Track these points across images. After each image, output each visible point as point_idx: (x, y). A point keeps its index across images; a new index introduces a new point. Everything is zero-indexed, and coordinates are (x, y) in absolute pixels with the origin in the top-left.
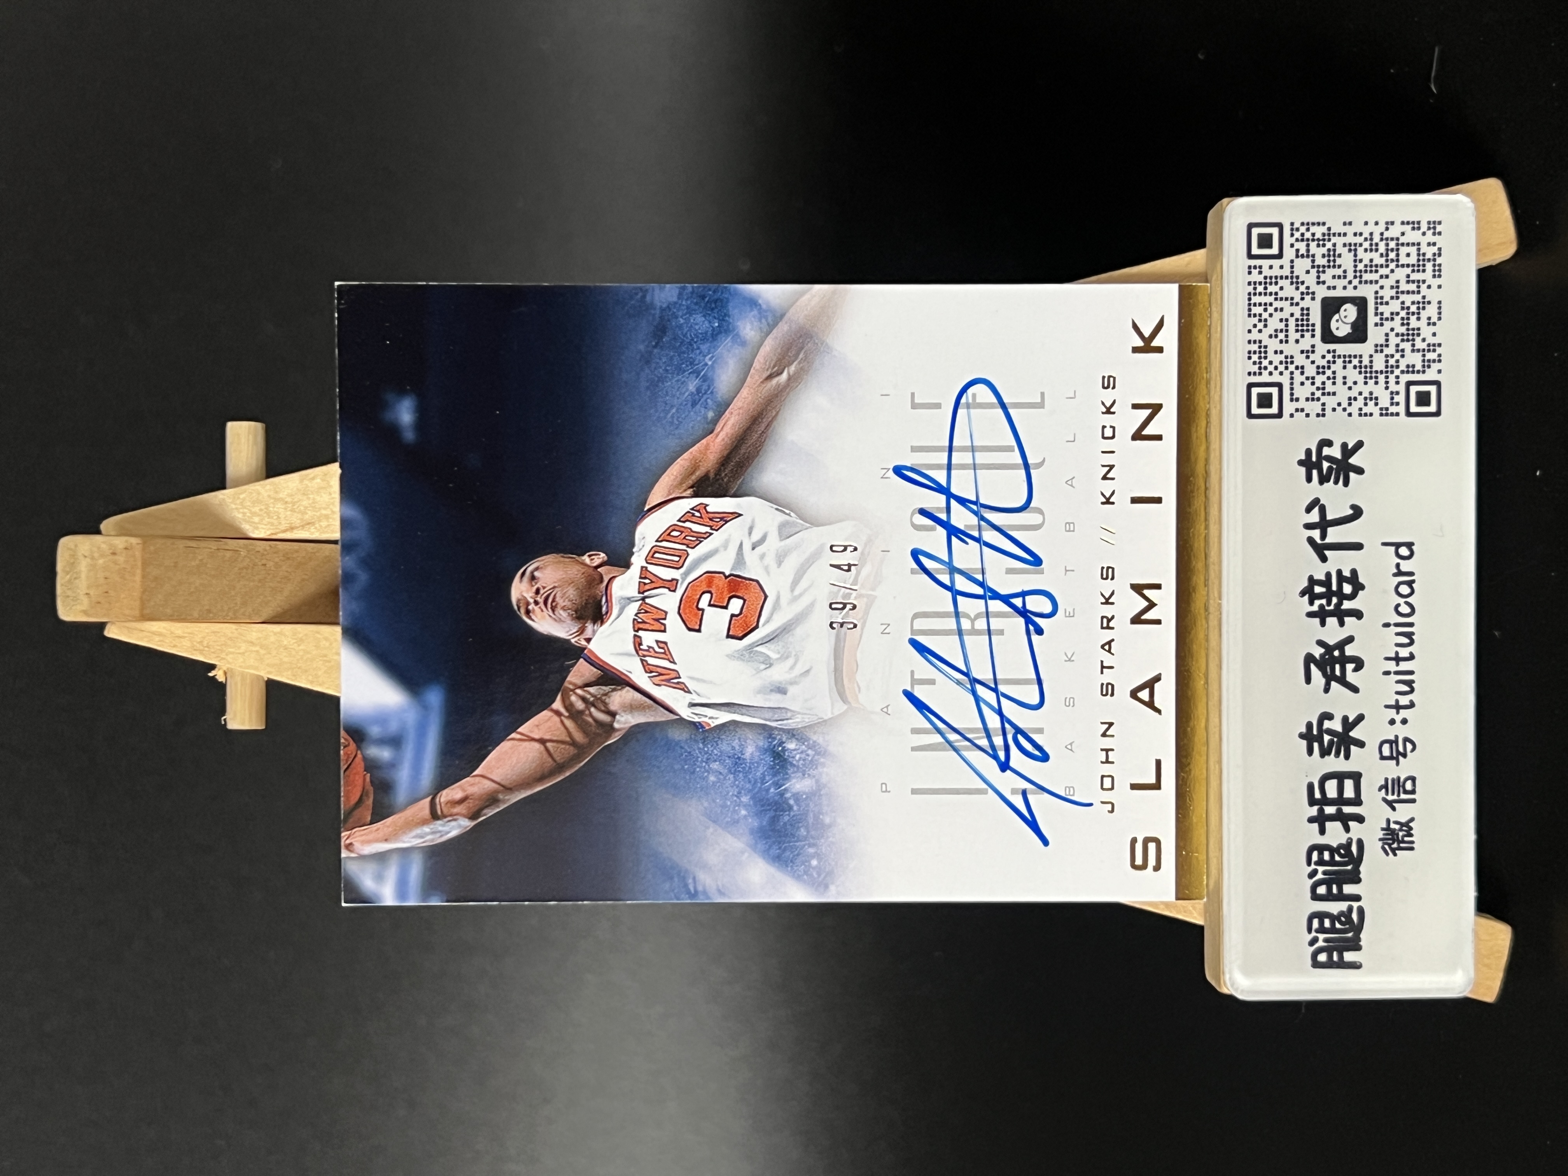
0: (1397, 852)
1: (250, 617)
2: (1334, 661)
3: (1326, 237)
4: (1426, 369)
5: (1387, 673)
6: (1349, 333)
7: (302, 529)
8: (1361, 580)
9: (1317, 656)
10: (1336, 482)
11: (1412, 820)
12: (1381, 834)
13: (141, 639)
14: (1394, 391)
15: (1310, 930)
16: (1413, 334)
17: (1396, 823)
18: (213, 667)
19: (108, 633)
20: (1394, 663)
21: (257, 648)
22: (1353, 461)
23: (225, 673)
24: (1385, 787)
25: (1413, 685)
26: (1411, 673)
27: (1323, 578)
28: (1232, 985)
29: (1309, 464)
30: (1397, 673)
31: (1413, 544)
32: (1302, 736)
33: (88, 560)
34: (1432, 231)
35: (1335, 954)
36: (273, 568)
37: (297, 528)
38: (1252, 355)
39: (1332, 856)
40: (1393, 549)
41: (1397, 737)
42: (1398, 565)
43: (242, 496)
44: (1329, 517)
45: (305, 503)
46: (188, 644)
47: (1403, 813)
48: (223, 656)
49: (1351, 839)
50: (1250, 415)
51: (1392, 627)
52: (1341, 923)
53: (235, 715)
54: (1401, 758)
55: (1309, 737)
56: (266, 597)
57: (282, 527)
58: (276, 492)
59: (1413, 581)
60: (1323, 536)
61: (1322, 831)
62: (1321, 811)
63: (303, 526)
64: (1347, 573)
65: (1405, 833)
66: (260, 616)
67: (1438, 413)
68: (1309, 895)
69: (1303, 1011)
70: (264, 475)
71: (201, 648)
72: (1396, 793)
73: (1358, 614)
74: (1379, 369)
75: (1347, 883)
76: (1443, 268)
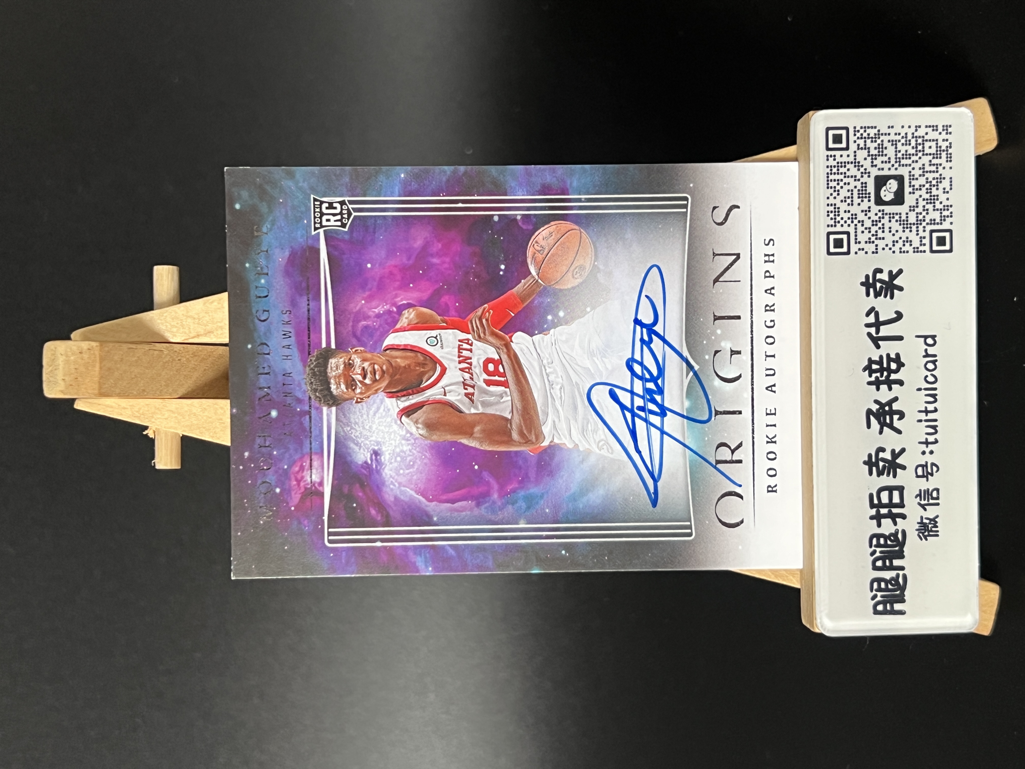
0: (927, 538)
1: (170, 394)
2: (885, 413)
3: (877, 136)
4: (943, 222)
5: (920, 421)
6: (892, 199)
7: (205, 336)
8: (902, 360)
9: (875, 411)
10: (885, 296)
11: (937, 517)
12: (917, 526)
13: (99, 410)
14: (923, 236)
15: (872, 590)
16: (934, 199)
17: (927, 519)
18: (146, 428)
19: (77, 406)
20: (924, 414)
21: (176, 415)
23: (154, 432)
24: (919, 495)
25: (937, 428)
26: (935, 420)
27: (877, 359)
28: (823, 627)
29: (867, 284)
30: (927, 421)
31: (935, 336)
32: (865, 463)
33: (64, 357)
34: (945, 131)
35: (888, 605)
36: (185, 362)
37: (201, 335)
38: (830, 213)
39: (886, 541)
40: (923, 339)
41: (927, 463)
42: (926, 350)
43: (165, 315)
44: (881, 319)
45: (207, 319)
46: (130, 413)
47: (931, 512)
48: (153, 420)
49: (898, 530)
50: (829, 253)
51: (923, 391)
52: (892, 585)
53: (161, 460)
54: (929, 476)
55: (870, 463)
56: (181, 381)
57: (192, 335)
58: (188, 312)
59: (936, 361)
60: (878, 332)
61: (879, 525)
62: (878, 512)
63: (206, 334)
64: (893, 356)
65: (932, 525)
66: (178, 394)
67: (951, 251)
68: (871, 567)
69: (868, 643)
70: (179, 300)
71: (139, 415)
72: (927, 499)
73: (901, 383)
74: (912, 223)
75: (895, 559)
76: (952, 155)
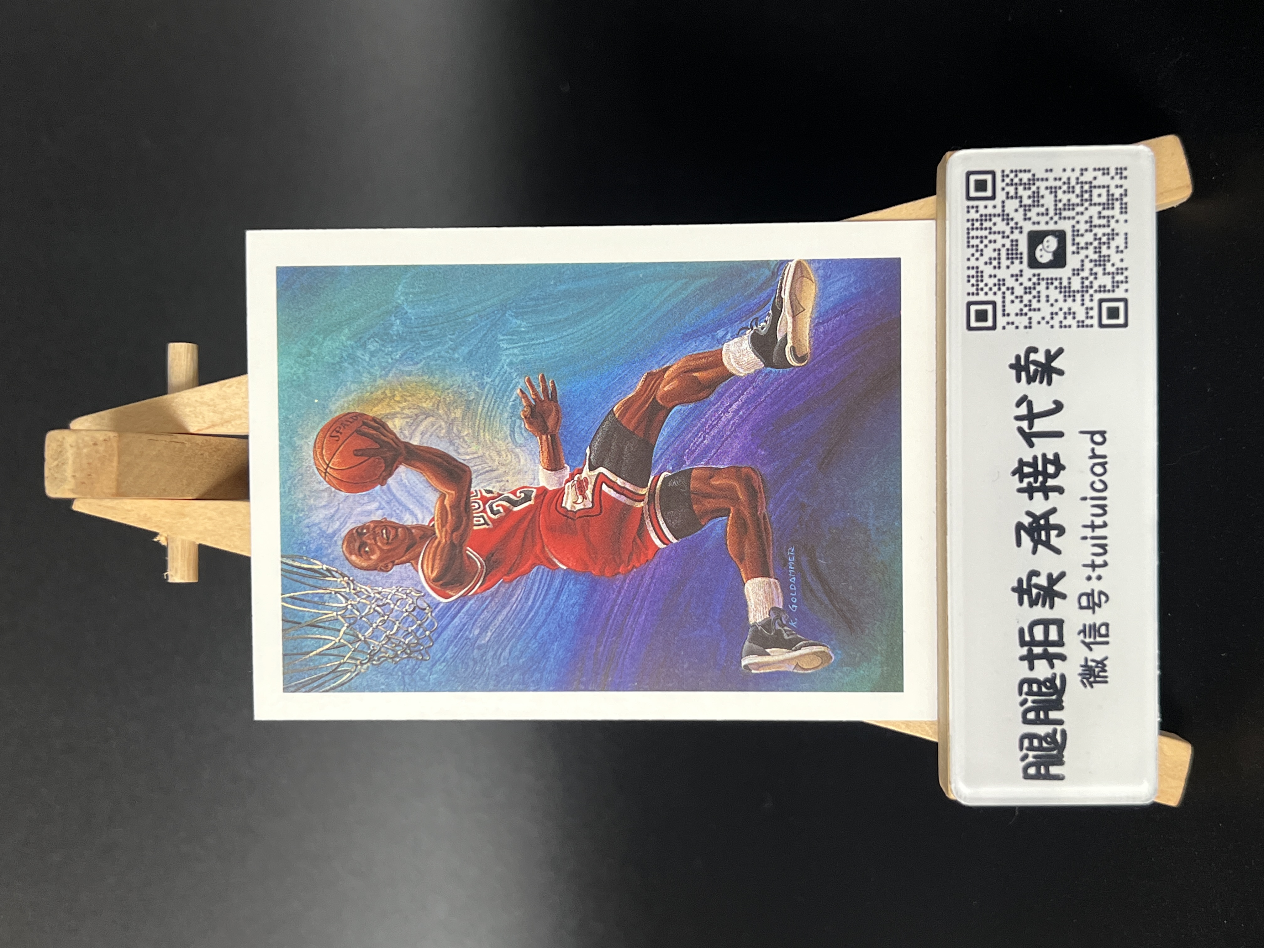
0: (1094, 685)
1: (185, 495)
2: (1040, 528)
3: (1031, 182)
4: (1116, 289)
5: (1085, 538)
6: (1051, 261)
7: (222, 426)
8: (1062, 462)
9: (1026, 524)
10: (1041, 382)
11: (1106, 658)
12: (1080, 670)
13: (100, 512)
14: (1089, 306)
15: (1021, 748)
16: (1104, 261)
17: (1093, 661)
18: (155, 534)
19: (75, 506)
20: (1090, 530)
21: (187, 519)
22: (1054, 364)
23: (167, 539)
24: (1084, 631)
25: (1107, 548)
26: (1105, 538)
27: (1031, 460)
28: (957, 793)
29: (1018, 367)
30: (1093, 538)
31: (1105, 432)
32: (1014, 590)
34: (1119, 176)
35: (1042, 768)
37: (217, 425)
38: (971, 279)
39: (1040, 688)
40: (1089, 436)
41: (1093, 591)
42: (1093, 450)
43: (177, 400)
44: (1036, 410)
45: (224, 406)
46: (136, 516)
47: (1098, 653)
49: (1055, 674)
50: (970, 328)
51: (1088, 501)
52: (1047, 742)
53: (175, 572)
54: (1096, 608)
55: (1021, 590)
56: (203, 479)
57: (206, 426)
58: (202, 398)
59: (1106, 463)
60: (1031, 426)
61: (1031, 668)
62: (1030, 651)
63: (222, 424)
64: (1050, 456)
65: (1100, 669)
66: (193, 494)
67: (1125, 325)
68: (1020, 719)
69: (1017, 813)
70: (196, 383)
71: (145, 519)
72: (1092, 636)
73: (1060, 490)
74: (1076, 289)
75: (1051, 710)
76: (1129, 206)
